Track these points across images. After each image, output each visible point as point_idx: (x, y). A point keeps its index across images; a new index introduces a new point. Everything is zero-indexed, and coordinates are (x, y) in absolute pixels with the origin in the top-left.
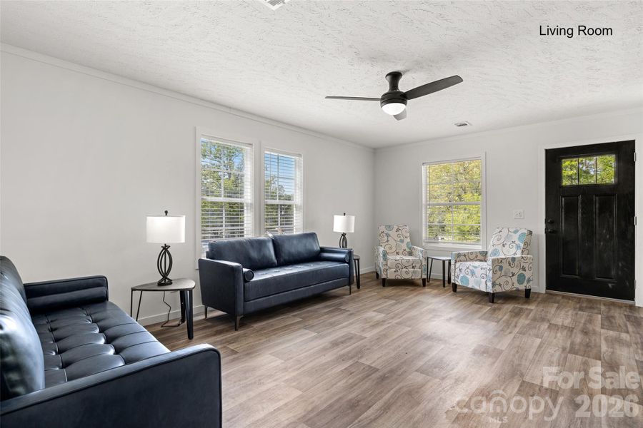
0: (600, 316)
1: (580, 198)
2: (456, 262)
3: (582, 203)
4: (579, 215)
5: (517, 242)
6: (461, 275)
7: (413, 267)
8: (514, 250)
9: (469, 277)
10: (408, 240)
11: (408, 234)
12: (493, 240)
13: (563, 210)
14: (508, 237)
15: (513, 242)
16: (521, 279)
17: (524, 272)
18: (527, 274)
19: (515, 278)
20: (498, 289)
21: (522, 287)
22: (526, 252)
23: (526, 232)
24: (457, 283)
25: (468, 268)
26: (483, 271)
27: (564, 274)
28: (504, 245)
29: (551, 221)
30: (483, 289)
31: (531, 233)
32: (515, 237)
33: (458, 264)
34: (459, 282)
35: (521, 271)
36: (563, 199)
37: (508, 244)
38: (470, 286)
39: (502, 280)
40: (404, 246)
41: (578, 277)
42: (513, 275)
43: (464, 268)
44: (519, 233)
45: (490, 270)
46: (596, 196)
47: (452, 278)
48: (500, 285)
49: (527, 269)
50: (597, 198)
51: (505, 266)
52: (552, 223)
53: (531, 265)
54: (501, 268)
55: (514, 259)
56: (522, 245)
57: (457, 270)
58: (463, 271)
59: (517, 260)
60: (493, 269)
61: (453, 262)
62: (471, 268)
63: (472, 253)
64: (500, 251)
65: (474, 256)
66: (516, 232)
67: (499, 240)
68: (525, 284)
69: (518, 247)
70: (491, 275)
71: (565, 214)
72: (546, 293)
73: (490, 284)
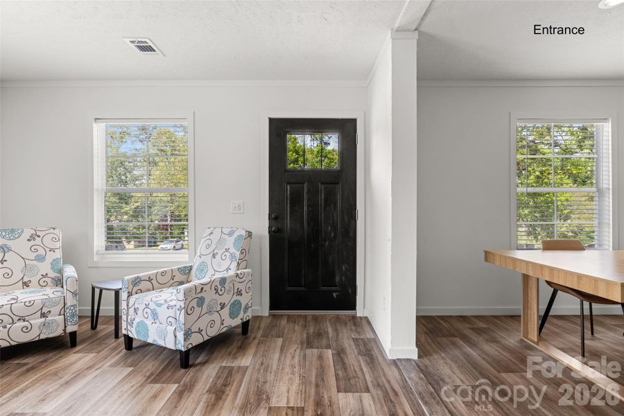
0: (330, 352)
1: (306, 185)
2: (130, 294)
3: (308, 193)
4: (305, 208)
5: (232, 250)
6: (137, 320)
7: (43, 315)
8: (228, 262)
9: (149, 322)
10: (58, 254)
11: (59, 244)
12: (201, 248)
13: (288, 202)
14: (221, 241)
15: (227, 250)
16: (235, 309)
17: (239, 298)
18: (244, 300)
19: (226, 310)
20: (196, 340)
21: (237, 322)
22: (244, 264)
23: (243, 233)
24: (131, 335)
25: (147, 306)
26: (171, 312)
27: (289, 286)
28: (214, 256)
29: (275, 216)
30: (171, 346)
31: (250, 234)
32: (230, 242)
33: (132, 299)
34: (133, 334)
35: (235, 298)
36: (288, 187)
37: (220, 252)
38: (150, 341)
39: (202, 324)
40: (45, 267)
41: (303, 288)
42: (223, 306)
43: (141, 307)
44: (235, 235)
45: (180, 310)
46: (322, 184)
47: (124, 325)
48: (200, 331)
49: (243, 292)
50: (323, 186)
51: (209, 296)
52: (276, 218)
53: (249, 285)
54: (201, 301)
55: (223, 281)
56: (238, 254)
57: (131, 311)
58: (140, 312)
59: (228, 281)
60: (186, 308)
61: (123, 295)
62: (152, 306)
63: (163, 274)
64: (210, 266)
65: (168, 276)
66: (231, 234)
67: (208, 246)
68: (241, 316)
69: (232, 256)
70: (182, 319)
71: (290, 207)
72: (270, 315)
73: (180, 336)
